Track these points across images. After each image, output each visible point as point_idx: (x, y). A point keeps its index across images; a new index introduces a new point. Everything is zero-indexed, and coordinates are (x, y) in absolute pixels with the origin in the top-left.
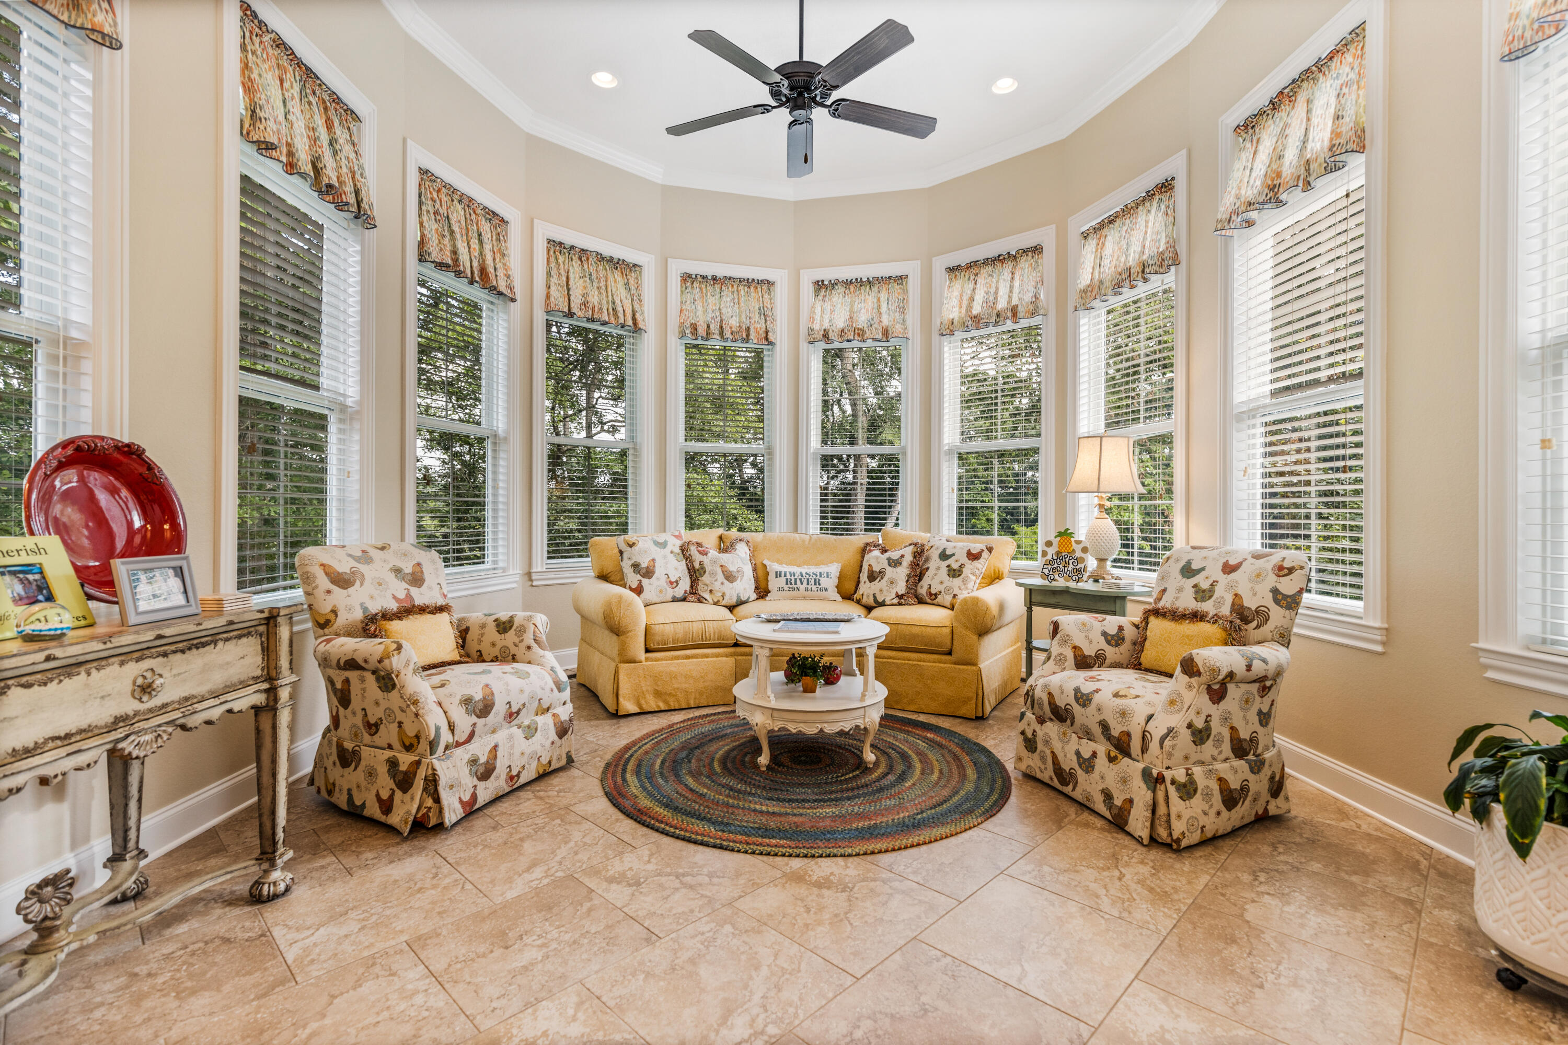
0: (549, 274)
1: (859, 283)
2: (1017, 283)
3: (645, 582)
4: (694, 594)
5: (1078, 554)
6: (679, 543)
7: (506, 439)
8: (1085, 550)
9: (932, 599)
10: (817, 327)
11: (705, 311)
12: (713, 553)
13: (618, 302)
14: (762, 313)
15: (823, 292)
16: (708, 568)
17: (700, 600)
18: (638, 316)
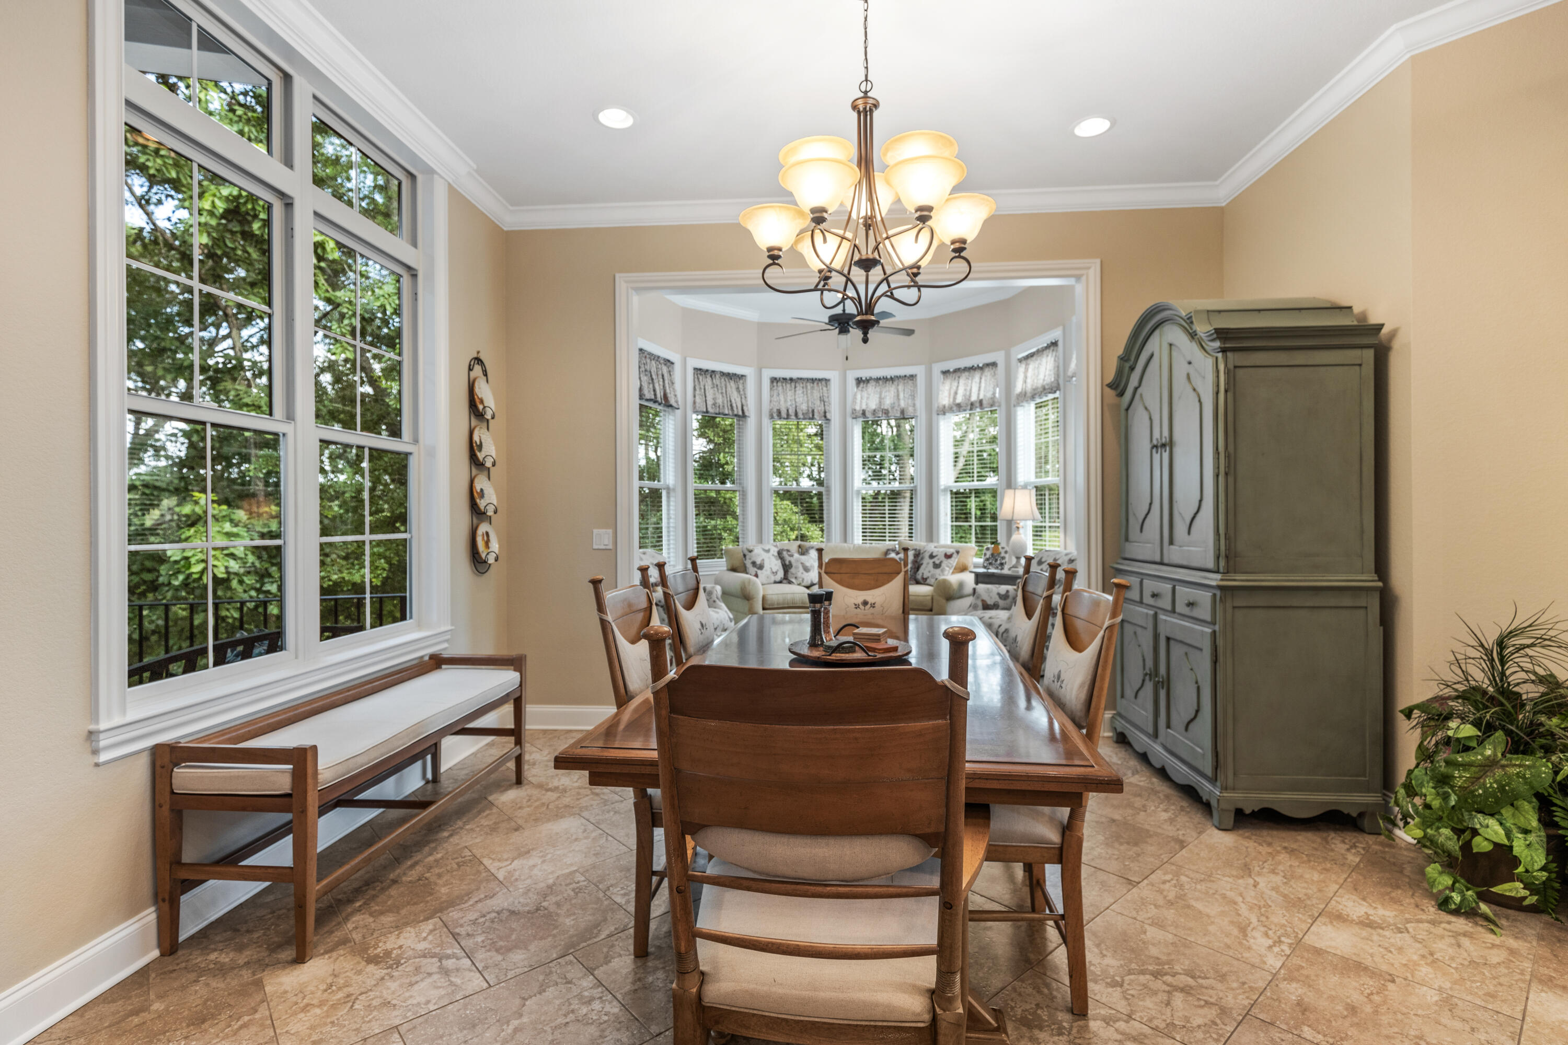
0: (695, 389)
1: (886, 380)
2: (983, 385)
3: (759, 572)
4: (786, 579)
5: (1003, 555)
6: (776, 550)
7: (674, 490)
8: (1006, 552)
9: (923, 581)
10: (858, 408)
11: (786, 401)
12: (796, 555)
13: (733, 401)
14: (822, 400)
15: (862, 385)
16: (794, 564)
17: (790, 582)
18: (745, 408)
